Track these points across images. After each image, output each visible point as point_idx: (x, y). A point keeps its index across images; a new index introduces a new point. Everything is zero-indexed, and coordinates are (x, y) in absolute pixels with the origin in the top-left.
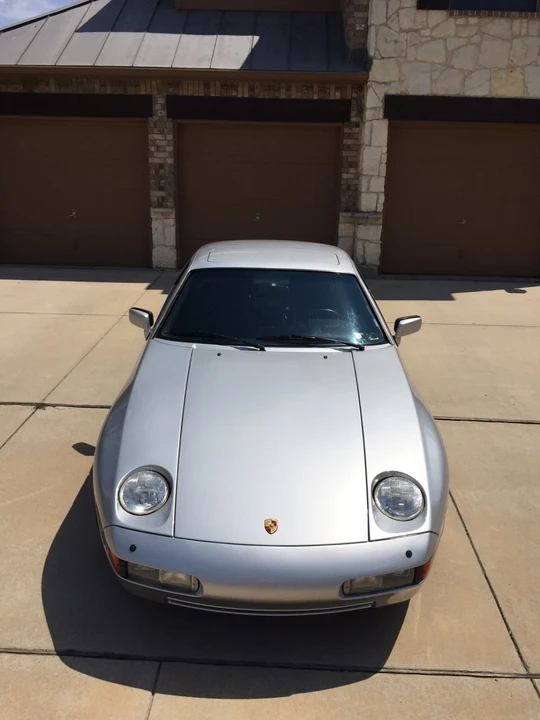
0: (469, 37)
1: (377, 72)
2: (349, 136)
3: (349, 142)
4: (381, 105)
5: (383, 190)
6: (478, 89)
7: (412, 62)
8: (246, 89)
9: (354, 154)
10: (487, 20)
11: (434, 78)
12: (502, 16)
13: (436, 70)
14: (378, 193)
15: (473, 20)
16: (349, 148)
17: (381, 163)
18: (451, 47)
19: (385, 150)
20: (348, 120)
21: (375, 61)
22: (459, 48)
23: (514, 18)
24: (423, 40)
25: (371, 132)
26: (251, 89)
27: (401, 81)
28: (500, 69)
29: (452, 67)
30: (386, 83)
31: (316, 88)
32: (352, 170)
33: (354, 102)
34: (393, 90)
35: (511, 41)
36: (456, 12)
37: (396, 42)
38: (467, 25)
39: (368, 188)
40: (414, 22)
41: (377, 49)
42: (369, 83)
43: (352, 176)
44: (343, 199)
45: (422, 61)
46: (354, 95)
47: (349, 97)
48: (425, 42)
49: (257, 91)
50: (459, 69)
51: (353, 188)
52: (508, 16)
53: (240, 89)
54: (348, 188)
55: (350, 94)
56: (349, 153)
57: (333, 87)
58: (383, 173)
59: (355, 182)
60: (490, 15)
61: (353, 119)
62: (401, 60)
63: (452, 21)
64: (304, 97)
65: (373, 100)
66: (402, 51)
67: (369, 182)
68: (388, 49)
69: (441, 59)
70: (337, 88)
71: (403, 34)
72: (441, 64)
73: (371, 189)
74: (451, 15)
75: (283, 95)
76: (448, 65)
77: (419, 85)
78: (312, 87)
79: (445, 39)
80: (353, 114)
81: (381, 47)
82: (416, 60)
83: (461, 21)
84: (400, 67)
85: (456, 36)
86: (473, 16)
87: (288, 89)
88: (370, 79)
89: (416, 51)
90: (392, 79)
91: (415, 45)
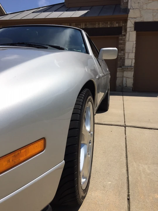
1: (131, 14)
2: (121, 40)
3: (121, 42)
4: (133, 26)
5: (134, 58)
7: (145, 10)
8: (84, 25)
9: (123, 46)
11: (154, 15)
13: (155, 12)
14: (132, 59)
16: (121, 44)
17: (133, 47)
19: (135, 42)
20: (121, 33)
21: (130, 10)
25: (129, 36)
26: (86, 25)
27: (141, 17)
30: (135, 18)
31: (109, 23)
32: (122, 52)
33: (123, 27)
34: (137, 21)
37: (139, 3)
39: (128, 57)
41: (131, 6)
43: (123, 54)
44: (119, 63)
45: (150, 9)
46: (123, 25)
47: (121, 26)
48: (150, 2)
49: (87, 26)
51: (123, 59)
53: (82, 25)
54: (121, 58)
55: (122, 24)
56: (121, 46)
57: (115, 22)
58: (134, 51)
59: (124, 56)
61: (123, 33)
62: (141, 9)
64: (105, 27)
65: (130, 24)
66: (141, 6)
67: (128, 55)
68: (136, 6)
69: (157, 8)
70: (117, 23)
73: (129, 58)
75: (97, 26)
77: (148, 18)
78: (107, 23)
80: (123, 31)
81: (133, 5)
82: (147, 9)
84: (140, 12)
87: (99, 24)
88: (129, 17)
89: (147, 5)
90: (137, 16)
91: (146, 4)
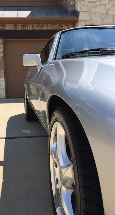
0: (113, 4)
1: (81, 17)
8: (31, 26)
11: (103, 18)
13: (103, 16)
18: (108, 7)
21: (80, 13)
22: (111, 8)
24: (97, 5)
26: (33, 26)
27: (91, 20)
29: (109, 15)
30: (85, 21)
31: (57, 25)
34: (88, 23)
37: (87, 6)
41: (80, 9)
42: (79, 21)
45: (98, 13)
48: (98, 6)
49: (35, 27)
50: (112, 15)
53: (28, 27)
57: (64, 25)
62: (90, 13)
64: (53, 29)
66: (90, 9)
68: (85, 9)
69: (104, 12)
71: (90, 3)
72: (104, 14)
75: (45, 28)
76: (107, 14)
77: (98, 21)
78: (56, 25)
79: (105, 5)
81: (82, 8)
82: (95, 12)
84: (90, 15)
85: (109, 4)
87: (47, 26)
88: (79, 19)
89: (95, 9)
90: (87, 19)
91: (94, 7)
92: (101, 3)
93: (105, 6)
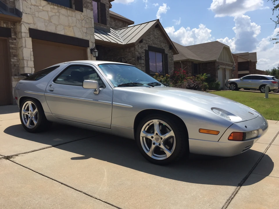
0: (55, 13)
1: (25, 18)
2: (12, 43)
3: (13, 46)
4: (28, 31)
5: (33, 66)
6: (61, 31)
7: (37, 17)
9: (15, 51)
10: (60, 8)
11: (46, 25)
12: (64, 8)
13: (46, 22)
14: (32, 68)
15: (56, 7)
16: (13, 48)
17: (31, 55)
18: (50, 15)
19: (32, 50)
20: (11, 37)
21: (23, 14)
22: (53, 16)
23: (68, 9)
24: (40, 10)
25: (25, 42)
27: (34, 24)
28: (66, 26)
29: (51, 22)
30: (28, 23)
32: (15, 58)
33: (12, 29)
34: (32, 27)
35: (68, 17)
36: (50, 3)
37: (30, 8)
38: (54, 8)
39: (27, 65)
40: (36, 2)
41: (23, 9)
42: (22, 22)
43: (16, 61)
44: (13, 70)
45: (41, 18)
46: (12, 27)
47: (10, 27)
48: (41, 11)
50: (54, 24)
51: (17, 66)
52: (66, 9)
54: (15, 65)
56: (13, 51)
57: (2, 22)
58: (33, 59)
59: (18, 63)
60: (61, 7)
61: (13, 37)
62: (34, 16)
63: (49, 5)
65: (24, 29)
66: (33, 12)
67: (27, 63)
68: (28, 10)
69: (47, 18)
70: (4, 22)
71: (32, 6)
72: (47, 20)
73: (29, 66)
74: (49, 4)
76: (50, 21)
77: (41, 27)
79: (47, 11)
80: (13, 34)
81: (25, 9)
82: (39, 17)
83: (52, 6)
84: (33, 18)
85: (51, 11)
86: (56, 6)
88: (22, 20)
89: (38, 14)
90: (31, 22)
91: (37, 11)
92: (44, 9)
93: (48, 13)
